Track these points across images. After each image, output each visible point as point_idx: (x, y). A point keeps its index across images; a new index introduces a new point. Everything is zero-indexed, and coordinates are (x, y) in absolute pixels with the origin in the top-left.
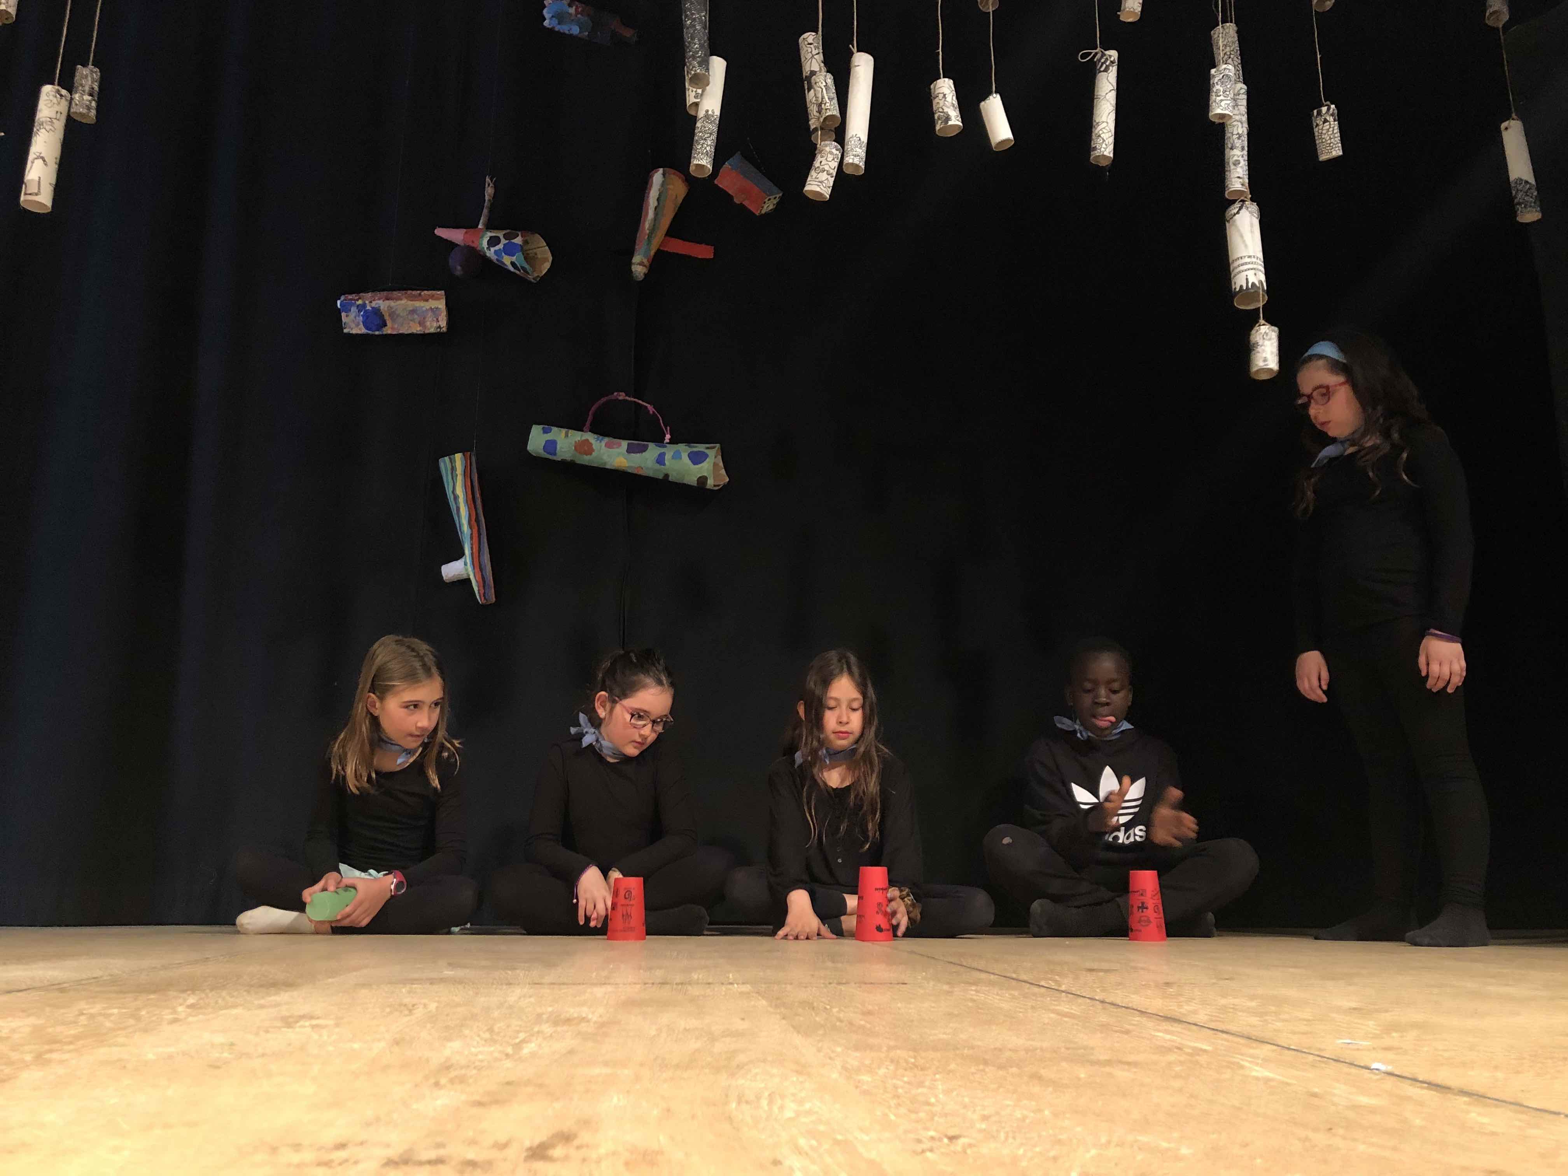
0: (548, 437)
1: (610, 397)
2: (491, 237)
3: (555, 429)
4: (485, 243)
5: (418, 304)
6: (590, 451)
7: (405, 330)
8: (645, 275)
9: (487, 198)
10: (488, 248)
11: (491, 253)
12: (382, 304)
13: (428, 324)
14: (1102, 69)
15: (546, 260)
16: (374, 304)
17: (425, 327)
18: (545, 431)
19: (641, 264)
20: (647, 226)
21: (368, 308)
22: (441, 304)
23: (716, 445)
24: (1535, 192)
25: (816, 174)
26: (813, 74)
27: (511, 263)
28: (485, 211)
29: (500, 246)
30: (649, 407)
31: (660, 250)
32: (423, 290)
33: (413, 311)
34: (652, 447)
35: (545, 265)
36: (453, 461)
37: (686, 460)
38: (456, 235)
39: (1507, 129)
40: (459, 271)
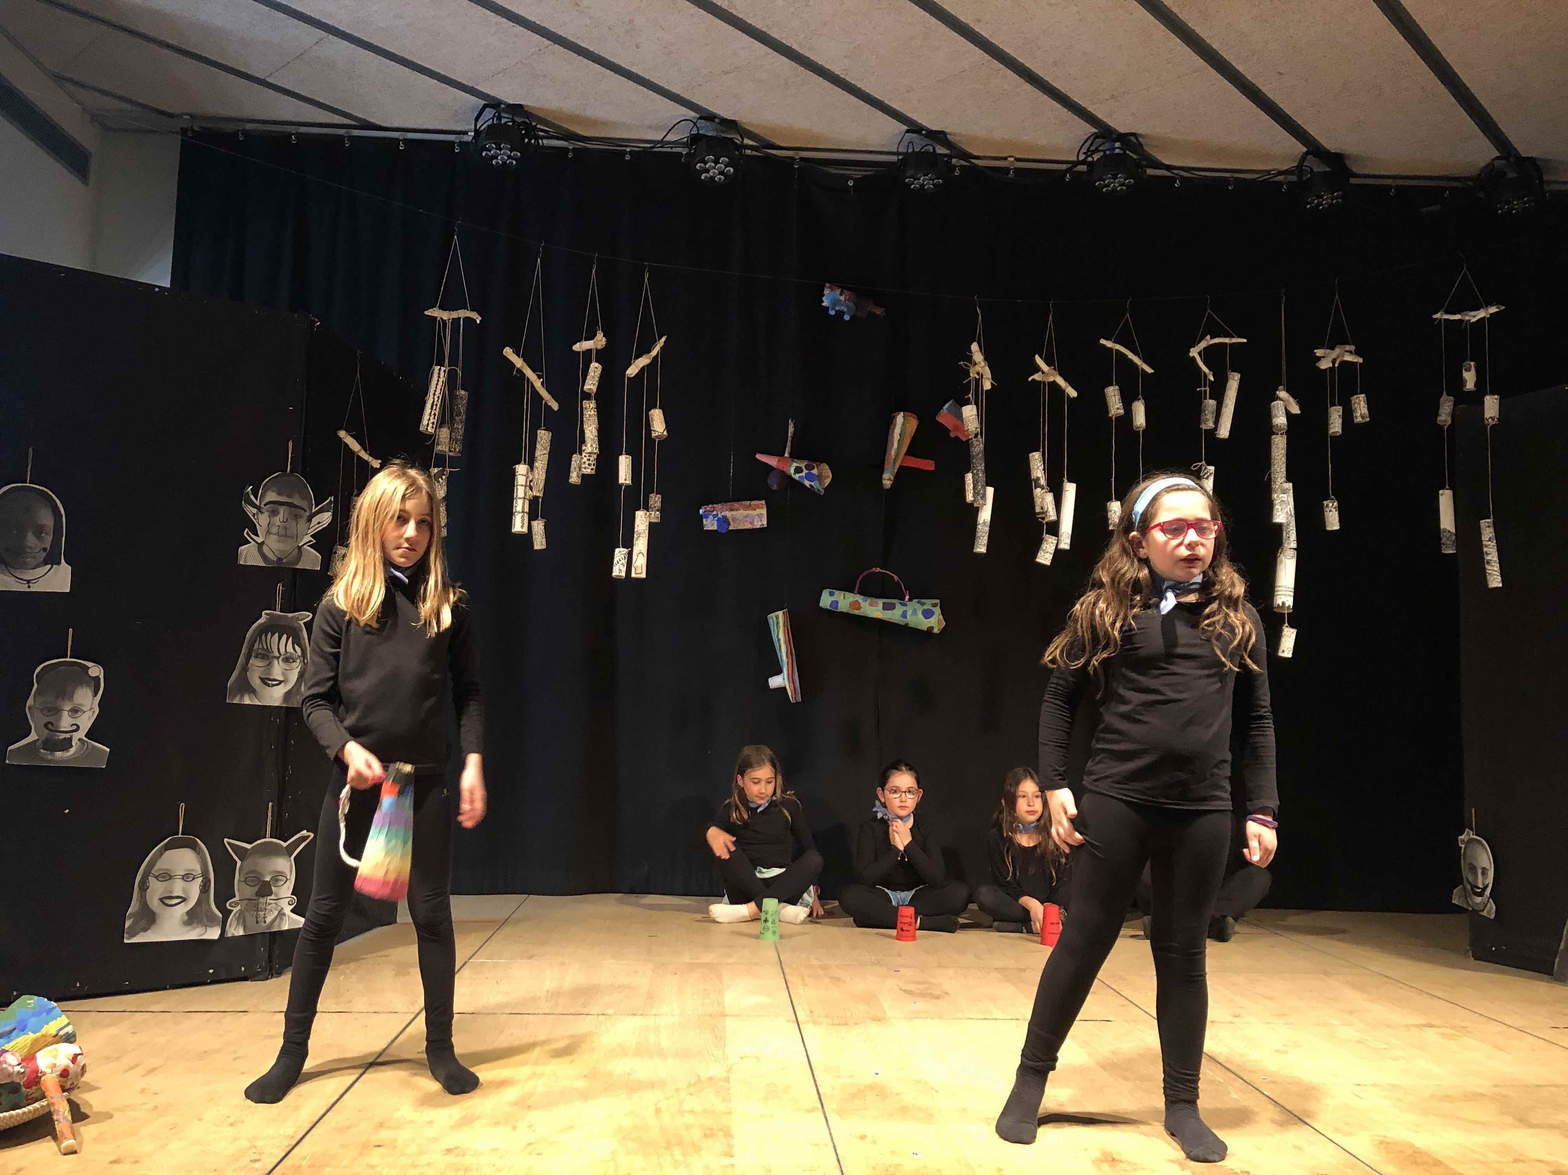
0: (833, 599)
1: (871, 571)
2: (797, 467)
3: (837, 592)
4: (792, 471)
5: (750, 512)
6: (859, 608)
7: (740, 527)
8: (891, 485)
9: (789, 435)
10: (795, 474)
11: (796, 477)
12: (728, 514)
13: (755, 523)
15: (828, 477)
16: (723, 514)
17: (754, 525)
18: (831, 594)
19: (890, 479)
20: (893, 452)
21: (720, 516)
22: (765, 512)
23: (938, 601)
24: (1454, 538)
25: (1043, 553)
26: (1038, 479)
27: (810, 485)
28: (789, 444)
29: (803, 474)
30: (895, 576)
31: (901, 467)
32: (752, 500)
33: (747, 516)
34: (898, 606)
35: (827, 482)
36: (777, 617)
37: (920, 616)
38: (772, 461)
39: (1442, 495)
40: (775, 487)
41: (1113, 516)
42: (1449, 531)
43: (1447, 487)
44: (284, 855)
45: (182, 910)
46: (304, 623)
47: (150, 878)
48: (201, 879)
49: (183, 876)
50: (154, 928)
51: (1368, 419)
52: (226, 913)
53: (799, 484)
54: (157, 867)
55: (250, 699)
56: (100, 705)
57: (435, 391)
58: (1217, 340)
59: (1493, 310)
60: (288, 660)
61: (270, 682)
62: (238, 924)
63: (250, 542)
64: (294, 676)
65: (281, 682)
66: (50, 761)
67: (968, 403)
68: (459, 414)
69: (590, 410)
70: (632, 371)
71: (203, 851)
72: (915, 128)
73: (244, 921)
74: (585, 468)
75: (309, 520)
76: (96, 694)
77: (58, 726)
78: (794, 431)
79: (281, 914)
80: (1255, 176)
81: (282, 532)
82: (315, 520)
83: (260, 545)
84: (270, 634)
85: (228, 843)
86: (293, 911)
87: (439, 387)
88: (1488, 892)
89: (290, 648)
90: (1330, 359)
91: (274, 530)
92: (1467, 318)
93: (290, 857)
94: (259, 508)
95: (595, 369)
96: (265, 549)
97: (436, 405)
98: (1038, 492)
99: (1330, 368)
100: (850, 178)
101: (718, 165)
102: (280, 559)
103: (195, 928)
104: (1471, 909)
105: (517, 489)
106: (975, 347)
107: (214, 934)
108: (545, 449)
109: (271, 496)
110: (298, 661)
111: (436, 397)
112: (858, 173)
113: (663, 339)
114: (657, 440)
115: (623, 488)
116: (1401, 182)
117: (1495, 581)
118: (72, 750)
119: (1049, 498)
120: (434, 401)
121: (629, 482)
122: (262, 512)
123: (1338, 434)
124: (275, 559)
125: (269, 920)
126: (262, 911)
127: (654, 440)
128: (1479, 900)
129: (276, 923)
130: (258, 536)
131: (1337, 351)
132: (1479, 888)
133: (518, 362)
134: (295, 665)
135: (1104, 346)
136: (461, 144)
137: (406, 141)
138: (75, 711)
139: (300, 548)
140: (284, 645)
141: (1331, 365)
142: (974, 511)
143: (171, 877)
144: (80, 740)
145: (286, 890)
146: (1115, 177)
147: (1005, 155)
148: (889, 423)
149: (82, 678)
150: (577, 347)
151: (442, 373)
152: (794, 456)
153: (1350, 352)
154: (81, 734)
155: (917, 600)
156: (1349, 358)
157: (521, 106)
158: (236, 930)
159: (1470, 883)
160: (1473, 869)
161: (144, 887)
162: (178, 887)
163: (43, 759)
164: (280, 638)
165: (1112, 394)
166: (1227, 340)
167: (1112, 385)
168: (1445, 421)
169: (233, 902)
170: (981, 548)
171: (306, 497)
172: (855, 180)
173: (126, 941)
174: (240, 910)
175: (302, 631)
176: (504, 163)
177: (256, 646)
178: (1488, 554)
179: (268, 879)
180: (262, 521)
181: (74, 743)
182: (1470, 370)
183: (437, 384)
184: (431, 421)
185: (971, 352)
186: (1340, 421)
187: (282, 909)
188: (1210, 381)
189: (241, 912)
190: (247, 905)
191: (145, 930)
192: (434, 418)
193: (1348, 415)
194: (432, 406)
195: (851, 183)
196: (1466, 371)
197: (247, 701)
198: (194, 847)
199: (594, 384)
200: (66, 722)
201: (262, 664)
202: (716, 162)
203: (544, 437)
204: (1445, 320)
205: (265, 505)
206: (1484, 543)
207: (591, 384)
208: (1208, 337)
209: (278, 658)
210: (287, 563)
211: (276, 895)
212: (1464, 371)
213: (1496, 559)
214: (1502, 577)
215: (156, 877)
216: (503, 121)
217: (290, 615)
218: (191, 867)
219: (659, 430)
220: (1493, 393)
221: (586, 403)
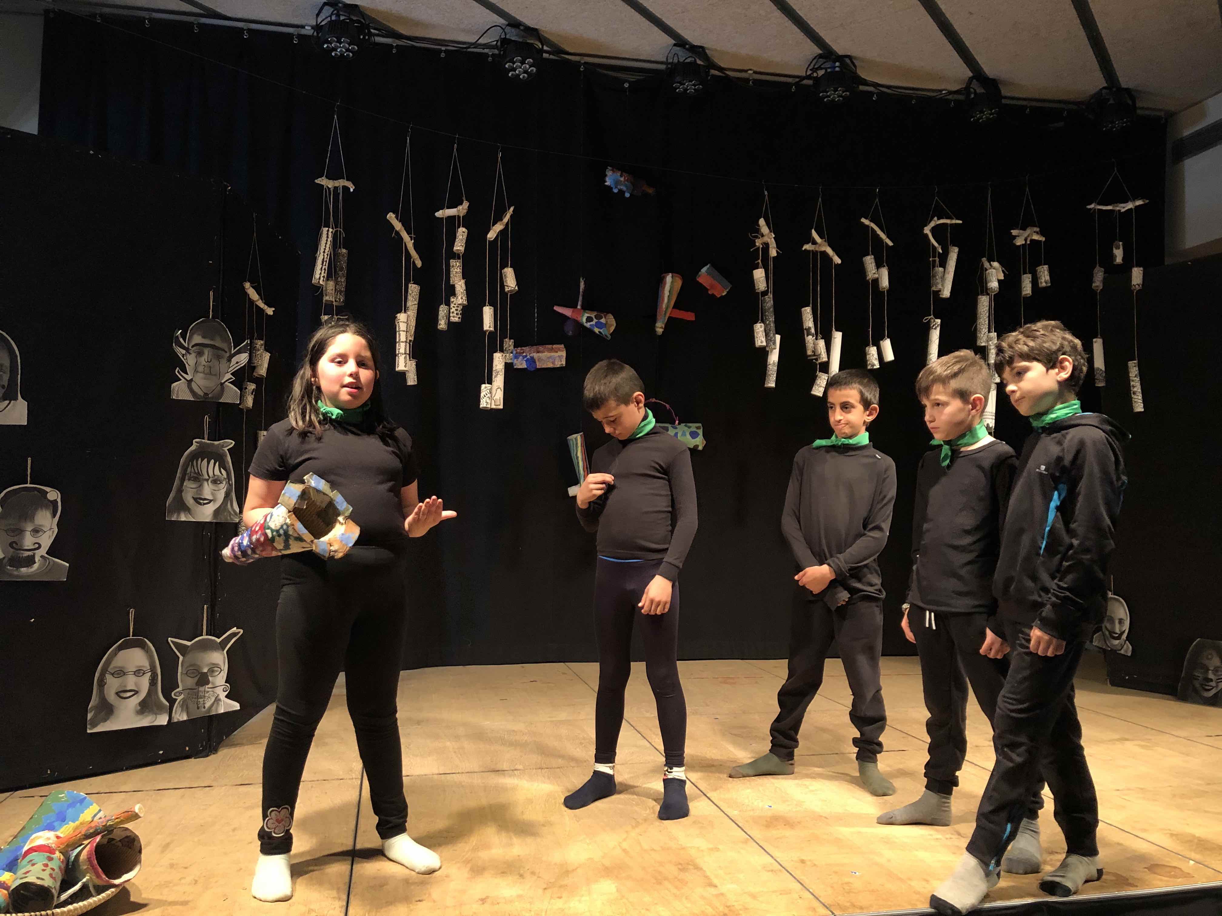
2: (588, 317)
4: (584, 320)
5: (553, 354)
7: (544, 366)
8: (663, 332)
9: (581, 290)
10: (587, 322)
11: (588, 325)
12: (535, 355)
13: (556, 363)
14: (934, 327)
15: (612, 325)
16: (530, 355)
17: (554, 364)
19: (662, 328)
20: (664, 306)
21: (527, 356)
22: (564, 354)
23: (700, 425)
24: (1104, 375)
25: (817, 388)
26: (810, 328)
27: (599, 332)
28: (581, 298)
29: (593, 323)
30: (667, 405)
31: (670, 318)
32: (553, 344)
33: (549, 358)
34: (670, 428)
35: (612, 329)
36: (576, 439)
37: (688, 436)
38: (567, 312)
39: (1095, 342)
40: (570, 333)
41: (871, 358)
42: (1101, 370)
43: (1099, 336)
44: (218, 649)
45: (134, 701)
46: (228, 450)
47: (107, 675)
48: (150, 674)
49: (135, 672)
50: (112, 718)
51: (1050, 284)
52: (172, 702)
53: (590, 331)
54: (112, 666)
55: (185, 516)
56: (58, 525)
57: (325, 249)
58: (942, 221)
59: (1139, 203)
60: (216, 481)
61: (202, 501)
62: (182, 711)
63: (180, 380)
64: (221, 495)
65: (211, 501)
66: (17, 576)
67: (757, 267)
68: (341, 269)
69: (456, 268)
70: (492, 235)
71: (151, 650)
72: (681, 42)
73: (187, 708)
74: (454, 317)
75: (229, 360)
76: (54, 516)
77: (21, 546)
78: (585, 287)
79: (217, 700)
80: (935, 94)
81: (207, 370)
82: (234, 360)
83: (190, 382)
84: (200, 459)
85: (172, 641)
86: (227, 697)
87: (328, 246)
88: (1124, 636)
89: (217, 472)
90: (1023, 238)
91: (201, 369)
92: (1118, 208)
93: (223, 651)
94: (187, 349)
95: (462, 233)
96: (194, 385)
97: (326, 261)
98: (810, 339)
99: (1023, 244)
100: (626, 81)
101: (524, 65)
102: (206, 394)
103: (147, 716)
104: (1109, 649)
105: (399, 335)
106: (762, 222)
107: (163, 720)
108: (415, 300)
109: (197, 339)
110: (224, 482)
111: (326, 256)
112: (633, 78)
113: (512, 209)
114: (509, 294)
115: (487, 333)
116: (1034, 104)
117: (1139, 407)
118: (36, 566)
119: (821, 343)
120: (324, 258)
121: (492, 329)
122: (190, 353)
123: (1029, 296)
124: (202, 394)
125: (207, 705)
126: (201, 698)
127: (507, 294)
128: (1116, 642)
129: (214, 708)
130: (187, 374)
131: (1028, 231)
132: (1117, 634)
133: (398, 225)
134: (222, 486)
135: (863, 223)
136: (300, 36)
137: (250, 31)
138: (36, 531)
139: (222, 384)
140: (212, 469)
141: (1024, 242)
142: (764, 353)
143: (124, 674)
144: (42, 557)
145: (220, 679)
146: (836, 90)
147: (745, 68)
148: (660, 281)
149: (42, 501)
150: (439, 214)
151: (330, 234)
152: (585, 308)
153: (1037, 233)
154: (43, 551)
155: (684, 424)
156: (1036, 237)
157: (356, 6)
158: (180, 716)
159: (1108, 630)
160: (1111, 620)
161: (102, 683)
162: (131, 682)
163: (11, 575)
164: (208, 463)
165: (870, 262)
166: (948, 221)
167: (868, 255)
168: (1097, 286)
169: (177, 692)
170: (771, 383)
171: (226, 340)
172: (629, 82)
173: (89, 731)
174: (184, 698)
175: (226, 456)
176: (342, 54)
177: (189, 470)
178: (1134, 387)
179: (205, 670)
180: (190, 360)
181: (37, 560)
182: (1119, 248)
183: (326, 243)
184: (322, 275)
185: (759, 225)
186: (1030, 285)
187: (218, 695)
188: (939, 253)
189: (184, 700)
190: (188, 694)
191: (105, 720)
192: (325, 273)
193: (1035, 282)
194: (323, 263)
195: (626, 85)
196: (1116, 249)
197: (183, 518)
198: (143, 646)
199: (462, 246)
200: (28, 541)
201: (193, 486)
202: (523, 62)
203: (414, 289)
204: (1099, 209)
205: (193, 347)
206: (1131, 378)
207: (459, 246)
208: (936, 218)
209: (207, 480)
210: (212, 398)
211: (213, 684)
212: (1114, 249)
213: (1140, 390)
214: (1143, 404)
215: (113, 674)
216: (342, 18)
217: (216, 443)
218: (141, 664)
219: (512, 286)
220: (1138, 266)
221: (453, 262)
